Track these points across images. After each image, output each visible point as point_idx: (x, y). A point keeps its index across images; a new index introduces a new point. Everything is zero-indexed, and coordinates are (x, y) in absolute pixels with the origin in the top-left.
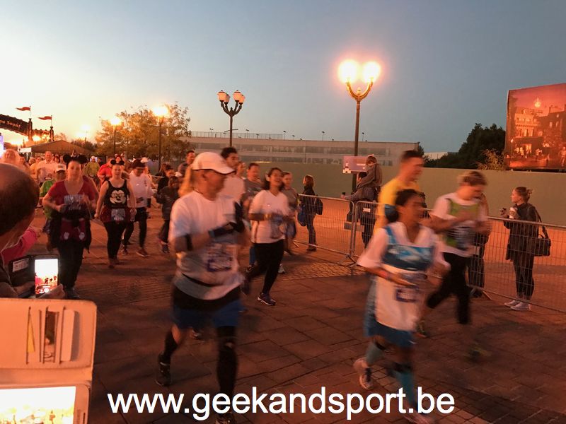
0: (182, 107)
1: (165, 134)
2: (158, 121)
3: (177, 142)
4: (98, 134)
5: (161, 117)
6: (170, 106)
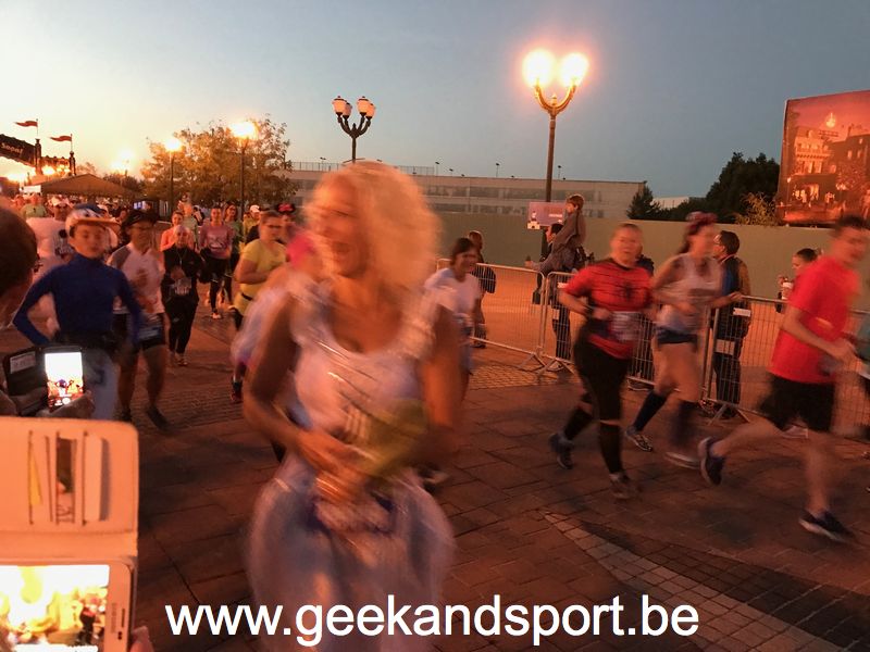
0: (276, 122)
1: (250, 165)
2: (240, 144)
3: (268, 179)
4: (146, 164)
5: (245, 137)
6: (257, 121)
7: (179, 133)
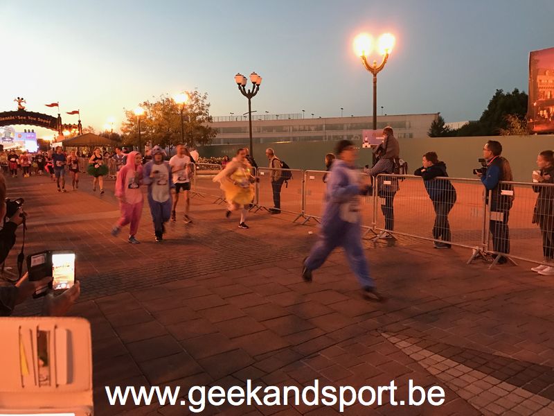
0: (201, 93)
1: (187, 120)
2: (179, 108)
3: (199, 128)
5: (182, 103)
6: (190, 92)
7: (143, 104)
